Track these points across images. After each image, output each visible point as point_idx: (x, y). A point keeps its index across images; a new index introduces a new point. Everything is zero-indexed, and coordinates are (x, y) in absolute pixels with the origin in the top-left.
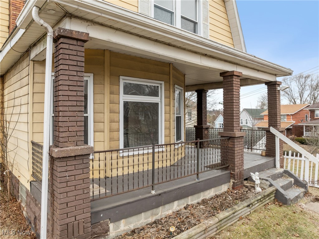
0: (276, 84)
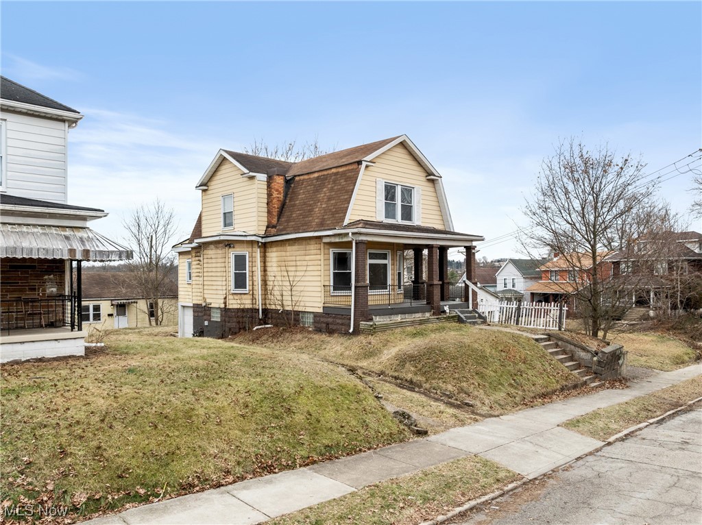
0: (471, 248)
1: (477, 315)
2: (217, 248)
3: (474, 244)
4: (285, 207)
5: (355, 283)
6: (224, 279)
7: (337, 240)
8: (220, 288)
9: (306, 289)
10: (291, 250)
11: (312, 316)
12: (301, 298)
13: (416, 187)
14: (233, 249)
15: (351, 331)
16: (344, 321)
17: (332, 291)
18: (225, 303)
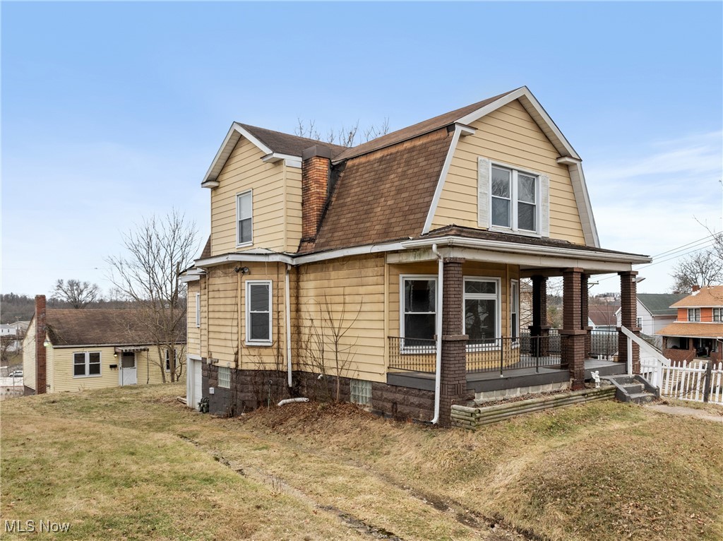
0: (630, 275)
1: (643, 385)
2: (226, 274)
3: (634, 268)
4: (330, 208)
5: (443, 334)
6: (235, 323)
7: (411, 259)
8: (229, 336)
9: (360, 342)
10: (338, 277)
11: (369, 387)
12: (351, 356)
13: (542, 174)
14: (248, 276)
15: (435, 420)
16: (422, 401)
17: (402, 347)
18: (236, 361)
